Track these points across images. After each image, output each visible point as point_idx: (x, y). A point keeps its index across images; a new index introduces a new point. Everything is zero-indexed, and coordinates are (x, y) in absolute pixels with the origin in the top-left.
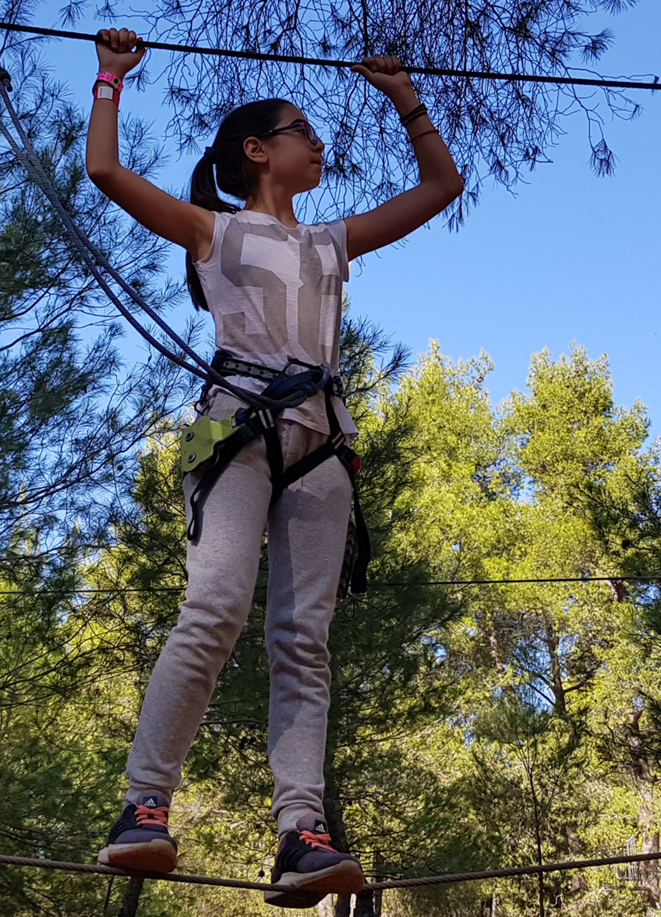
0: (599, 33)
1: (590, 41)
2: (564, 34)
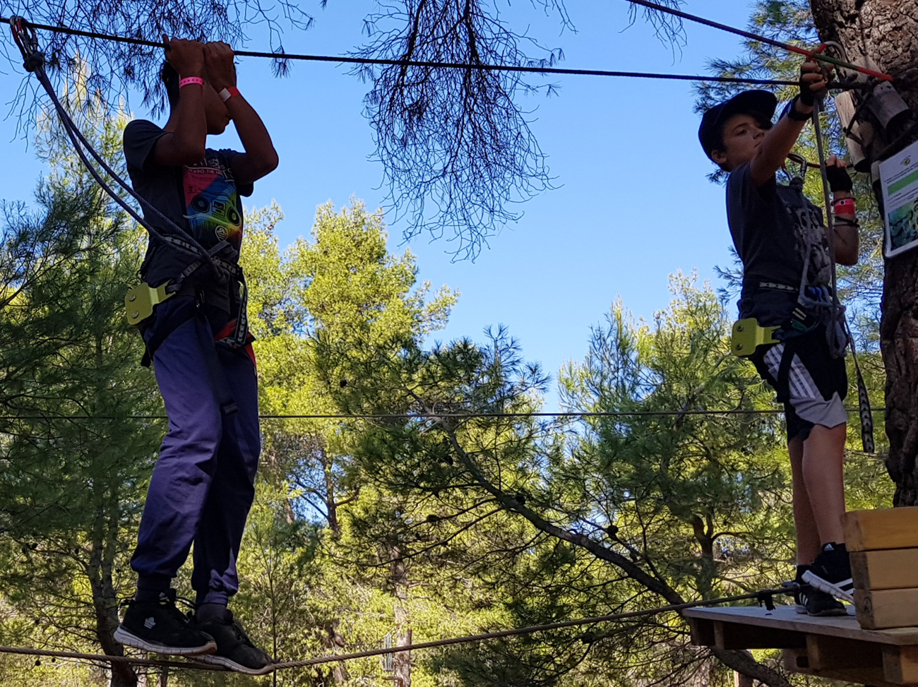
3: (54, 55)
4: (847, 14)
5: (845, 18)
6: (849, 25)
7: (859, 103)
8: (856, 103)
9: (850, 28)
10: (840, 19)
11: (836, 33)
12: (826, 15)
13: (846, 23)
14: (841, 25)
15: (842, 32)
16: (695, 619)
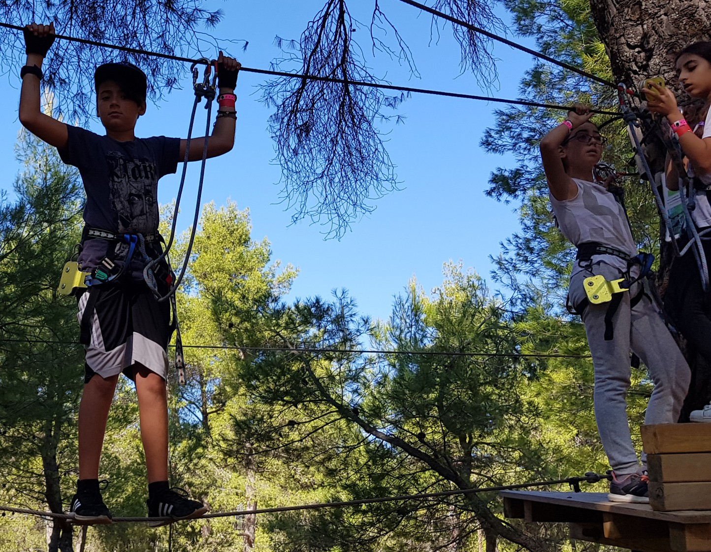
0: (215, 11)
1: (210, 16)
2: (194, 10)
3: (51, 76)
4: (640, 64)
5: (638, 67)
6: (641, 72)
7: (647, 129)
8: (644, 130)
9: (642, 74)
10: (635, 68)
11: (631, 78)
12: (623, 66)
13: (639, 71)
14: (635, 72)
15: (635, 77)
16: (508, 499)
